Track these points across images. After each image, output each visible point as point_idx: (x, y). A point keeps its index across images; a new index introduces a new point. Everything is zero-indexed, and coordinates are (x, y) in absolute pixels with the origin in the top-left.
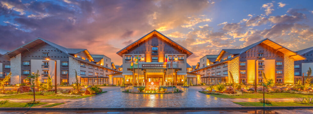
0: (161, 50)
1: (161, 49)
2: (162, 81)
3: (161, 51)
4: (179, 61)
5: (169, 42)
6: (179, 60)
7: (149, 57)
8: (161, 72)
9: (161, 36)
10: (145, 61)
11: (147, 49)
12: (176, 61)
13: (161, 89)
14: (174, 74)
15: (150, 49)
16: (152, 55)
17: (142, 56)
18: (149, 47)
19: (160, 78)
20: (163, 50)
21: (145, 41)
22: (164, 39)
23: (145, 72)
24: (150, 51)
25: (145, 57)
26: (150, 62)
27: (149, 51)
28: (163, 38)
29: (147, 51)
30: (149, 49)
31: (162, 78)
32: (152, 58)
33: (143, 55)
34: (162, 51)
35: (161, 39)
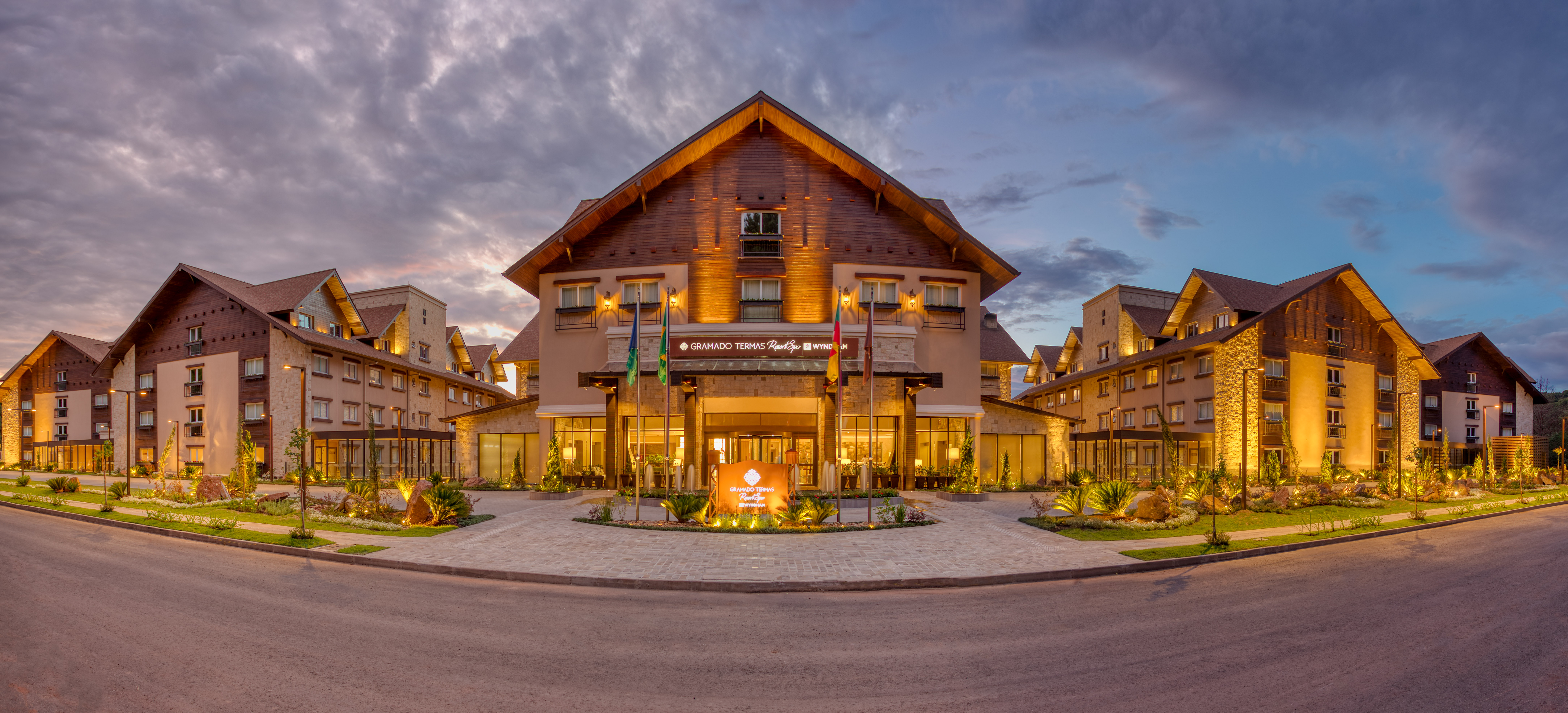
0: (805, 235)
1: (805, 225)
2: (809, 455)
3: (805, 243)
4: (932, 319)
5: (865, 182)
6: (930, 308)
7: (720, 283)
8: (805, 394)
9: (803, 137)
10: (693, 318)
11: (706, 229)
12: (911, 317)
13: (800, 508)
14: (896, 408)
15: (724, 230)
16: (738, 270)
17: (667, 281)
18: (717, 213)
19: (797, 433)
20: (816, 234)
21: (688, 172)
22: (828, 157)
23: (688, 396)
24: (726, 245)
25: (693, 282)
26: (724, 318)
27: (717, 243)
28: (818, 147)
29: (707, 245)
30: (718, 224)
31: (811, 433)
32: (737, 291)
33: (677, 272)
34: (812, 244)
35: (804, 152)
